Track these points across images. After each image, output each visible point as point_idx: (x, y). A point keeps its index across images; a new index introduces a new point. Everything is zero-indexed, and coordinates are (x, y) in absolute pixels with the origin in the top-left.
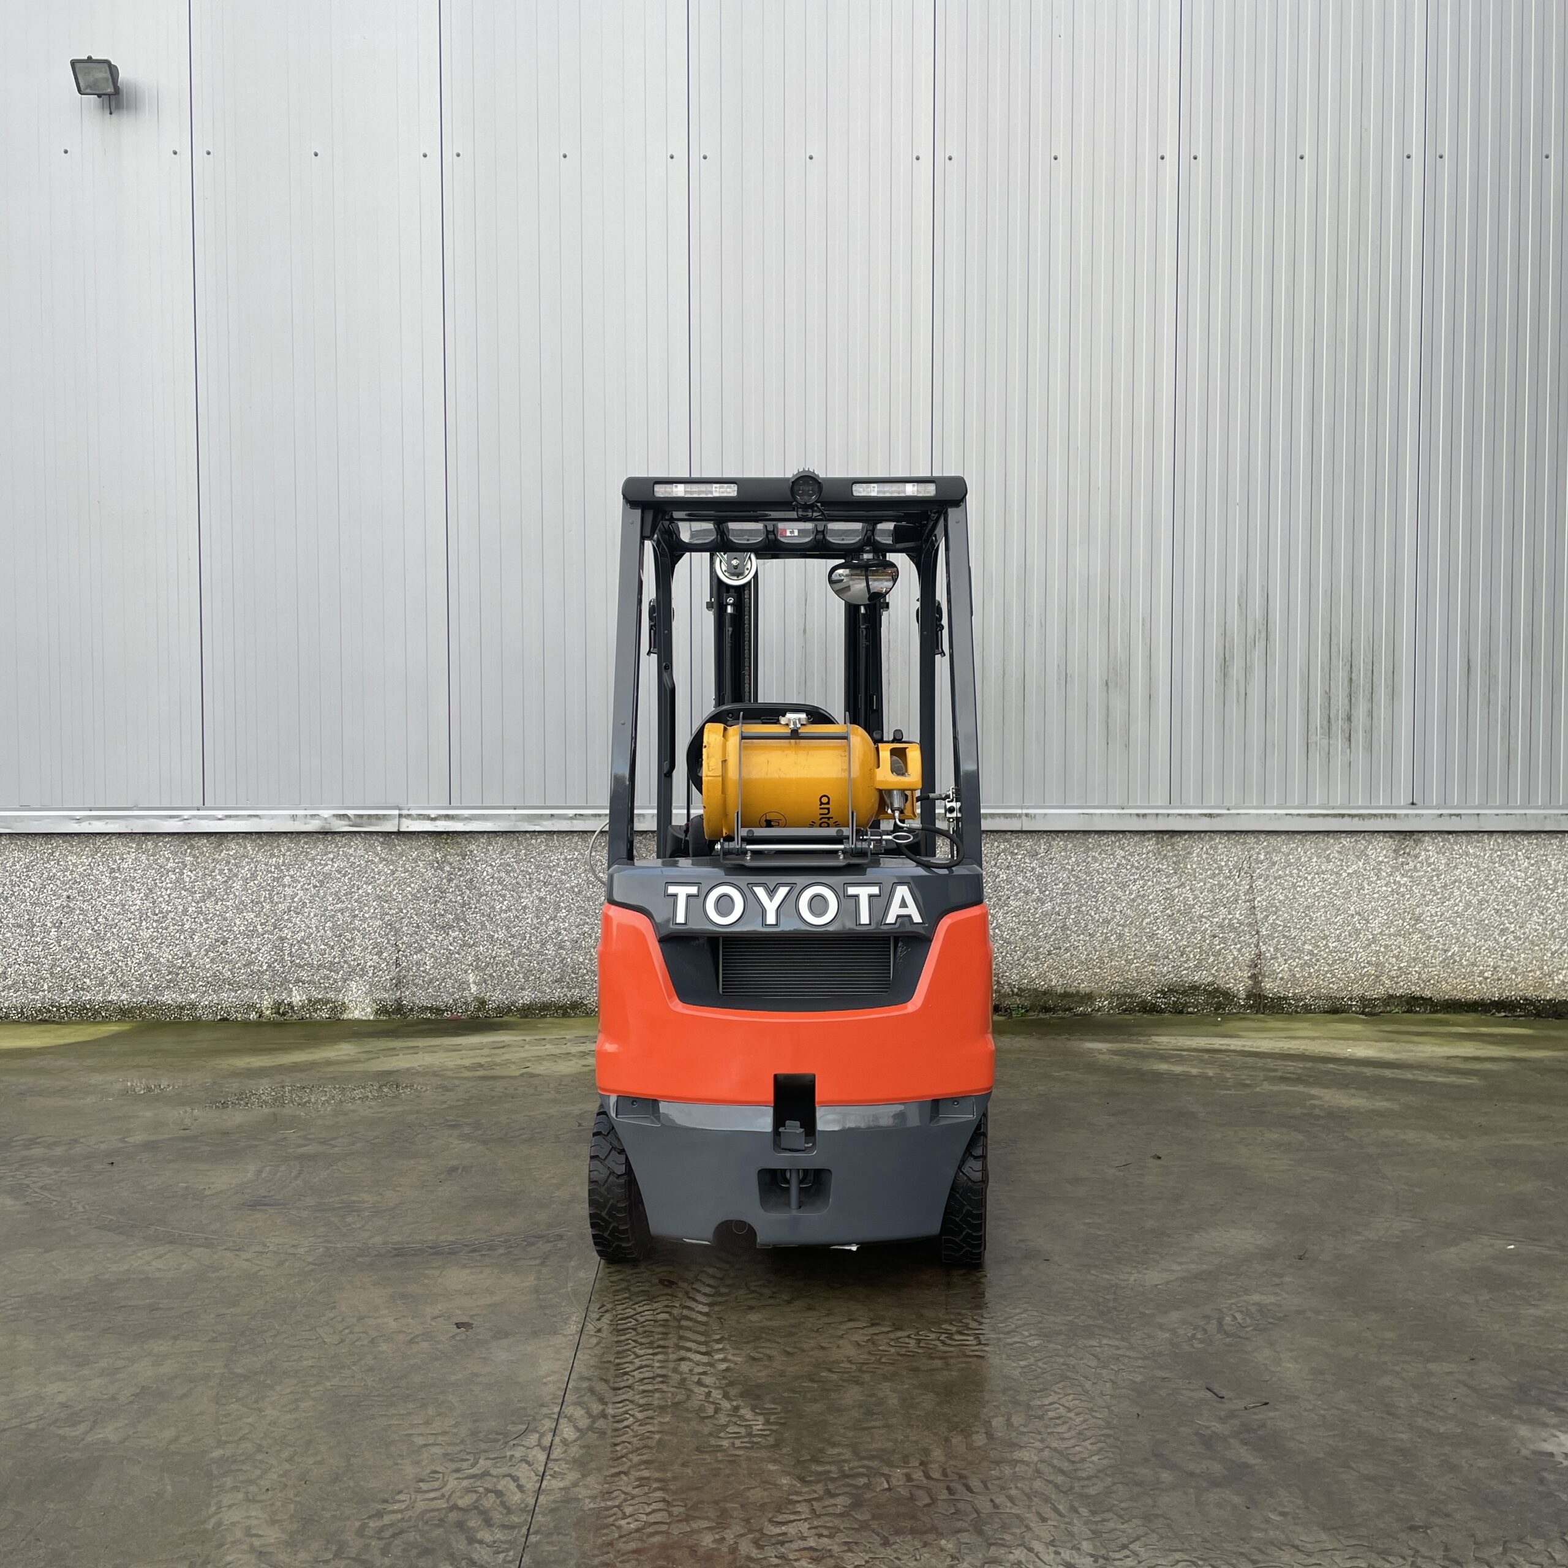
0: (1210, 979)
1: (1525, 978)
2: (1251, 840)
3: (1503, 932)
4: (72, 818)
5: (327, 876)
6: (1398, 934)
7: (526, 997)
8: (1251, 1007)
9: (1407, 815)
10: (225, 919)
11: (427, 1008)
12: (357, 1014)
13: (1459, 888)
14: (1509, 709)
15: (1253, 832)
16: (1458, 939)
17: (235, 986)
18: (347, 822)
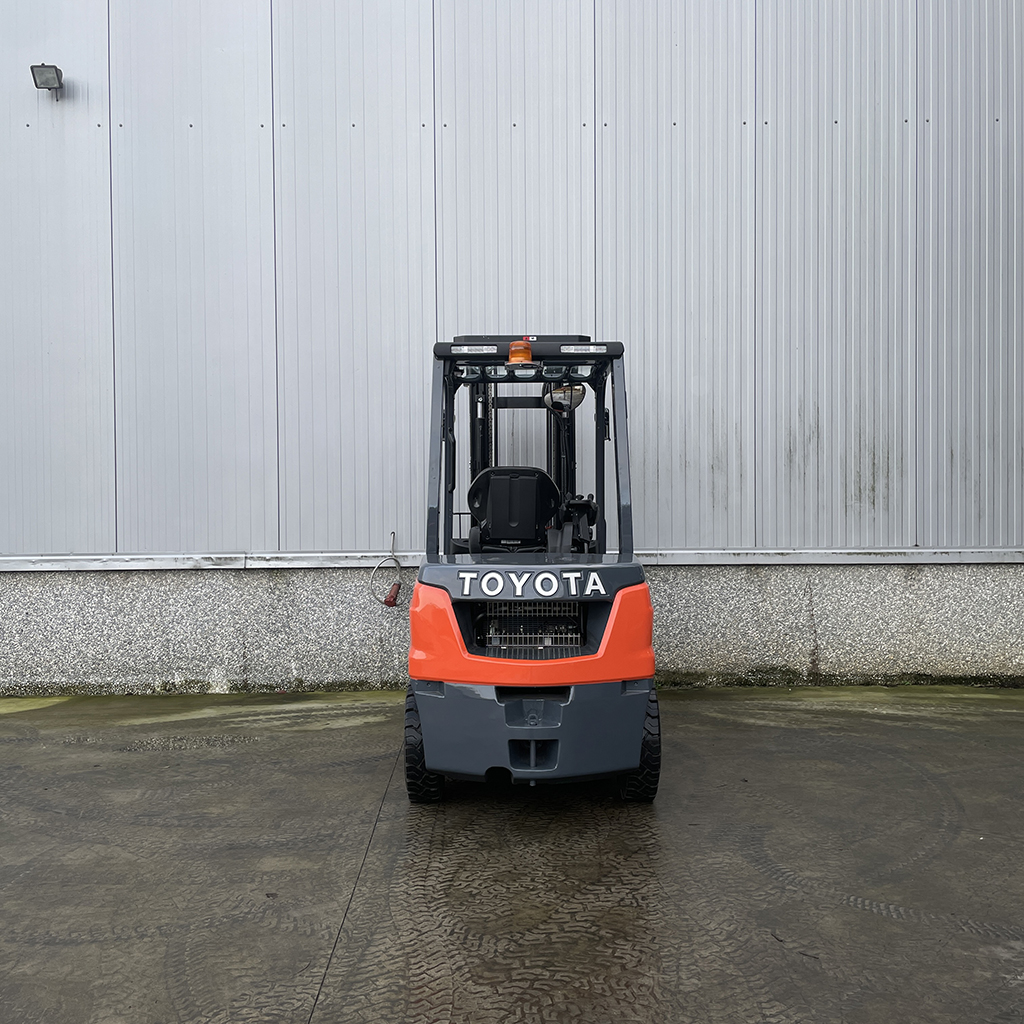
0: (784, 663)
1: (993, 661)
2: (809, 570)
3: (978, 630)
4: (30, 561)
5: (197, 598)
6: (908, 632)
7: (330, 678)
8: (811, 681)
9: (913, 553)
10: (131, 627)
11: (264, 686)
12: (217, 690)
13: (948, 602)
14: (979, 483)
15: (811, 565)
16: (948, 635)
17: (137, 672)
18: (211, 563)
